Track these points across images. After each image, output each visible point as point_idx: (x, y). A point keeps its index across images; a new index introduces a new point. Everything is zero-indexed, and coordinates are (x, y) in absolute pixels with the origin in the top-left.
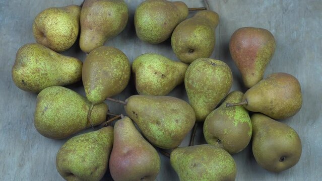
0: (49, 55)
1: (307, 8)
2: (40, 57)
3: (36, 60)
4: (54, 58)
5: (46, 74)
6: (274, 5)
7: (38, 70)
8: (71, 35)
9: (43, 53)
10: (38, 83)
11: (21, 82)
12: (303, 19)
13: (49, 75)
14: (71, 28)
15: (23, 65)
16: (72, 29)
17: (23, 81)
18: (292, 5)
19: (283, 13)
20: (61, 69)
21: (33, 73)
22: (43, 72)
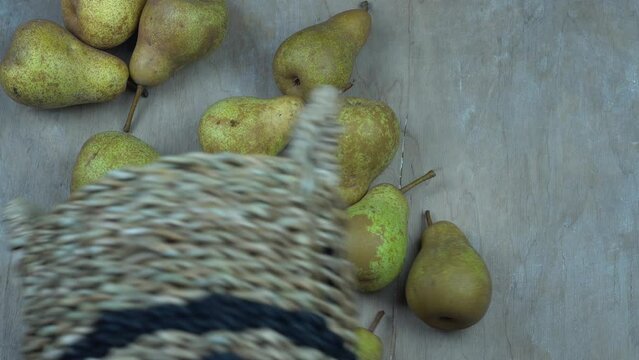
0: (68, 50)
1: (568, 15)
2: (49, 54)
3: (43, 58)
4: (75, 56)
5: (57, 85)
6: (509, 9)
7: (42, 76)
8: (120, 28)
9: (57, 46)
10: (41, 97)
11: (12, 90)
12: (560, 34)
13: (61, 86)
14: (123, 15)
15: (19, 63)
16: (126, 18)
17: (15, 89)
18: (540, 9)
19: (525, 23)
20: (85, 78)
21: (34, 80)
22: (50, 81)
